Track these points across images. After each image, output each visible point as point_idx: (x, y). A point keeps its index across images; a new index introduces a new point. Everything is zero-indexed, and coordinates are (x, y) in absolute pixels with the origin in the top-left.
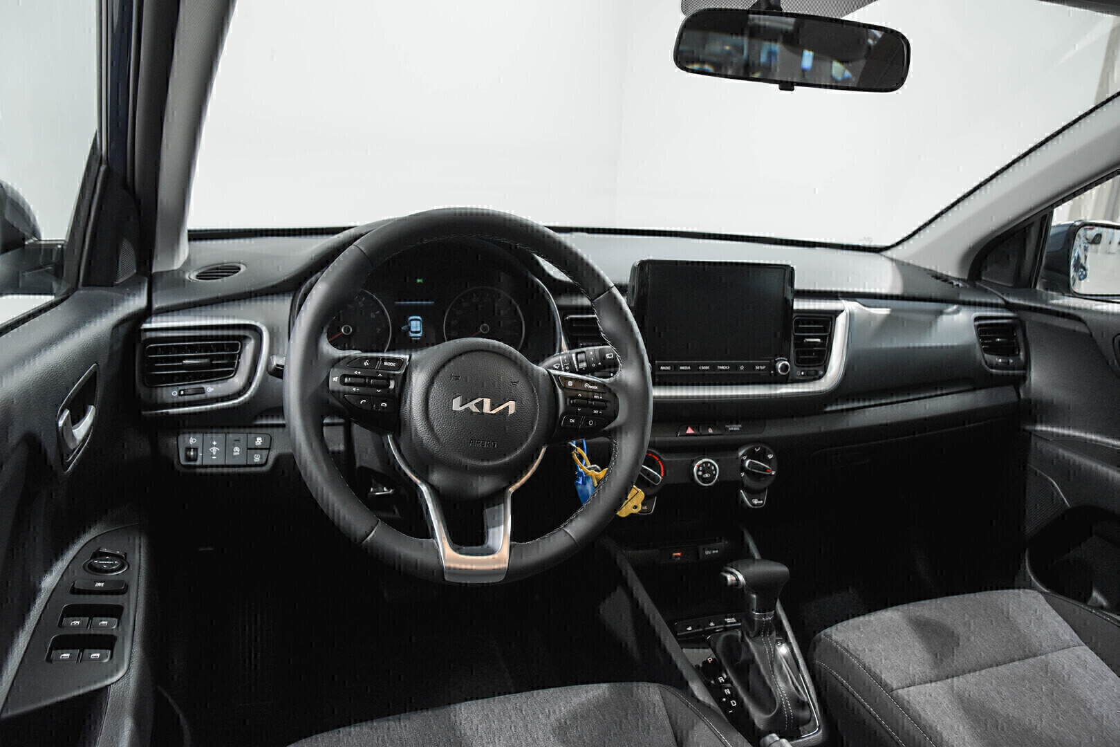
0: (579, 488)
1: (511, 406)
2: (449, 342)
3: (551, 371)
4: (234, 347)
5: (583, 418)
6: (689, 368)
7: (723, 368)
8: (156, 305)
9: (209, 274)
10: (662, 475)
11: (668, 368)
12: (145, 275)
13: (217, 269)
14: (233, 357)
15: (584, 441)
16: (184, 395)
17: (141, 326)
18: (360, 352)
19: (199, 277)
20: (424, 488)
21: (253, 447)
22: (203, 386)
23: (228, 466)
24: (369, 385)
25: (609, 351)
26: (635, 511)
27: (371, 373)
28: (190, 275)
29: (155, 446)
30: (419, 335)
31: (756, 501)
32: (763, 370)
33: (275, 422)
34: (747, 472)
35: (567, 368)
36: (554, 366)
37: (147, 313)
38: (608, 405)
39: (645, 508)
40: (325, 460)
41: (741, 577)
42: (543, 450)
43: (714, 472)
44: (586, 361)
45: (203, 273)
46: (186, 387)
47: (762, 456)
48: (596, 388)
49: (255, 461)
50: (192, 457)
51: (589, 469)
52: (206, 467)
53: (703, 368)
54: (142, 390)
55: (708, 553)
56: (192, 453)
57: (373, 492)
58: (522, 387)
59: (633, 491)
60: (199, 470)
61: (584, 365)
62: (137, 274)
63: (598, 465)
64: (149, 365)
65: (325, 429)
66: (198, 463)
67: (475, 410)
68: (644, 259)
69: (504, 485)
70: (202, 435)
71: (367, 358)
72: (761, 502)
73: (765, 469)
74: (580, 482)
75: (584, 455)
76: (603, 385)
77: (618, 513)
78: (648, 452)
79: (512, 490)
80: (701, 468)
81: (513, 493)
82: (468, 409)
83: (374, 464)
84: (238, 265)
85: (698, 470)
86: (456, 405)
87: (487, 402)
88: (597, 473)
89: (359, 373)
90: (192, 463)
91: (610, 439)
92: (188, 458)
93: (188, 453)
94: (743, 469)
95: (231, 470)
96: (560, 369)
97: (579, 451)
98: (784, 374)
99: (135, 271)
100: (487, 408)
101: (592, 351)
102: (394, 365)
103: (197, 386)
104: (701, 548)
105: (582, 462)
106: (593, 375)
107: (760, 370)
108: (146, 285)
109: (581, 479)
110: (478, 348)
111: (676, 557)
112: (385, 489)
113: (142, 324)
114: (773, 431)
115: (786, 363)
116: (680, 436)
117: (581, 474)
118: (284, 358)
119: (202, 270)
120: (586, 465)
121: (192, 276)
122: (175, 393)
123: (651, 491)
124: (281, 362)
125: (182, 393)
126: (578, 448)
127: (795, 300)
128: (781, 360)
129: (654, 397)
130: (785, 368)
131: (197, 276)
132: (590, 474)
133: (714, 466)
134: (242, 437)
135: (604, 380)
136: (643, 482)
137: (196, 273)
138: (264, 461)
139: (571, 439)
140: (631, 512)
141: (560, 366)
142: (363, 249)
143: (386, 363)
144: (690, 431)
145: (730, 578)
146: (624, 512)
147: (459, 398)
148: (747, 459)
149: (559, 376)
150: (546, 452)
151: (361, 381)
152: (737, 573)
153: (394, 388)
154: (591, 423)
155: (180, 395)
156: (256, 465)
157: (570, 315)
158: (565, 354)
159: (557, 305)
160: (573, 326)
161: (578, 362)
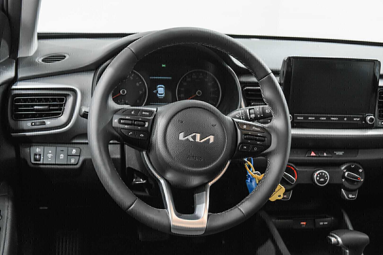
0: (247, 184)
1: (212, 139)
2: (179, 101)
3: (234, 119)
4: (62, 100)
5: (251, 146)
6: (314, 118)
7: (334, 119)
8: (20, 76)
9: (48, 59)
10: (296, 178)
11: (302, 118)
12: (14, 59)
13: (53, 57)
14: (61, 105)
15: (252, 159)
16: (34, 125)
17: (11, 87)
18: (130, 106)
19: (43, 60)
20: (162, 181)
21: (71, 155)
22: (45, 120)
23: (57, 165)
24: (135, 125)
25: (268, 109)
26: (279, 198)
27: (135, 118)
28: (38, 59)
29: (18, 152)
30: (162, 96)
31: (350, 196)
32: (358, 121)
33: (83, 141)
34: (346, 179)
35: (244, 117)
36: (237, 116)
37: (15, 80)
38: (266, 139)
39: (285, 196)
40: (108, 164)
41: (340, 240)
42: (229, 163)
43: (326, 178)
44: (255, 114)
45: (46, 58)
46: (35, 121)
47: (355, 170)
48: (259, 129)
49: (72, 162)
50: (37, 159)
51: (255, 174)
52: (46, 164)
53: (322, 119)
54: (11, 122)
55: (321, 223)
56: (38, 157)
57: (135, 181)
58: (218, 129)
59: (278, 187)
60: (41, 166)
61: (253, 116)
62: (10, 58)
63: (259, 172)
64: (16, 108)
65: (109, 146)
66: (41, 162)
67: (191, 140)
68: (290, 56)
69: (206, 181)
70: (43, 147)
71: (133, 110)
72: (354, 196)
73: (357, 178)
74: (249, 181)
75: (252, 165)
76: (263, 128)
77: (270, 199)
78: (288, 165)
79: (210, 184)
80: (319, 176)
81: (211, 186)
82: (188, 139)
83: (136, 166)
84: (64, 54)
85: (317, 177)
86: (181, 136)
87: (198, 136)
88: (258, 176)
89: (129, 118)
90: (37, 162)
91: (266, 158)
92: (35, 160)
93: (35, 157)
94: (344, 177)
95: (58, 167)
96: (239, 118)
97: (249, 163)
98: (370, 123)
99: (8, 56)
100: (198, 139)
101: (258, 108)
102: (148, 114)
103: (41, 121)
104: (317, 220)
105: (250, 169)
106: (258, 122)
107: (356, 121)
108: (14, 64)
109: (249, 179)
110: (194, 106)
111: (303, 224)
112: (141, 180)
113: (12, 86)
114: (363, 156)
115: (373, 117)
116: (307, 157)
117: (249, 176)
118: (89, 108)
119: (45, 57)
120: (252, 171)
121: (39, 60)
122: (29, 124)
123: (289, 187)
124: (87, 110)
125: (33, 124)
126: (248, 162)
127: (380, 80)
128: (369, 115)
129: (292, 135)
130: (371, 120)
131: (42, 60)
132: (255, 176)
133: (327, 175)
134: (65, 149)
135: (264, 125)
136: (284, 182)
137: (42, 58)
138: (77, 163)
139: (245, 157)
140: (277, 199)
141: (240, 116)
142: (132, 50)
143: (143, 113)
144: (313, 154)
145: (333, 240)
146: (273, 199)
147: (183, 133)
148: (346, 171)
149: (239, 122)
150: (230, 164)
151: (130, 122)
152: (338, 237)
153: (148, 127)
154: (255, 149)
155: (32, 125)
156: (72, 165)
157: (246, 87)
158: (243, 109)
159: (239, 82)
160: (248, 93)
161: (250, 114)
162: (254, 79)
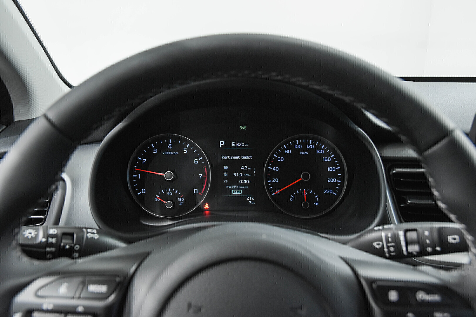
25: (453, 231)
35: (392, 249)
36: (375, 245)
44: (419, 243)
61: (414, 248)
141: (383, 245)
157: (398, 168)
158: (390, 229)
159: (381, 157)
160: (400, 180)
161: (407, 243)
162: (410, 153)
